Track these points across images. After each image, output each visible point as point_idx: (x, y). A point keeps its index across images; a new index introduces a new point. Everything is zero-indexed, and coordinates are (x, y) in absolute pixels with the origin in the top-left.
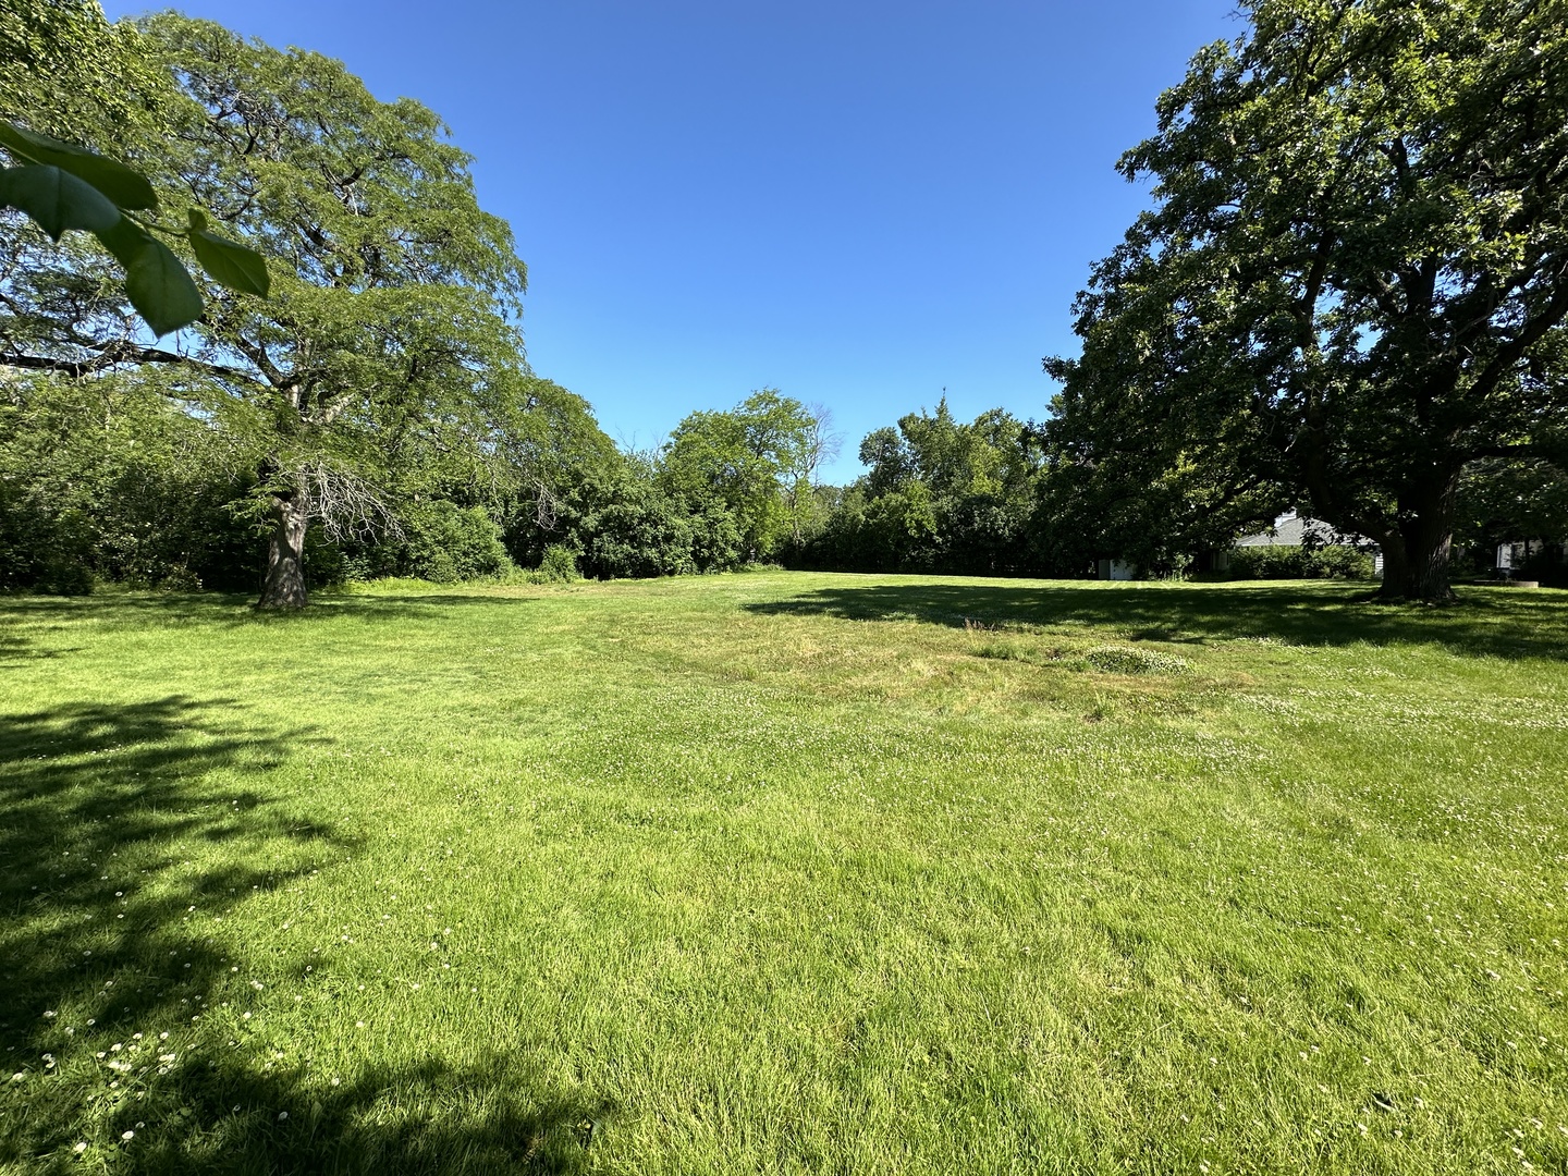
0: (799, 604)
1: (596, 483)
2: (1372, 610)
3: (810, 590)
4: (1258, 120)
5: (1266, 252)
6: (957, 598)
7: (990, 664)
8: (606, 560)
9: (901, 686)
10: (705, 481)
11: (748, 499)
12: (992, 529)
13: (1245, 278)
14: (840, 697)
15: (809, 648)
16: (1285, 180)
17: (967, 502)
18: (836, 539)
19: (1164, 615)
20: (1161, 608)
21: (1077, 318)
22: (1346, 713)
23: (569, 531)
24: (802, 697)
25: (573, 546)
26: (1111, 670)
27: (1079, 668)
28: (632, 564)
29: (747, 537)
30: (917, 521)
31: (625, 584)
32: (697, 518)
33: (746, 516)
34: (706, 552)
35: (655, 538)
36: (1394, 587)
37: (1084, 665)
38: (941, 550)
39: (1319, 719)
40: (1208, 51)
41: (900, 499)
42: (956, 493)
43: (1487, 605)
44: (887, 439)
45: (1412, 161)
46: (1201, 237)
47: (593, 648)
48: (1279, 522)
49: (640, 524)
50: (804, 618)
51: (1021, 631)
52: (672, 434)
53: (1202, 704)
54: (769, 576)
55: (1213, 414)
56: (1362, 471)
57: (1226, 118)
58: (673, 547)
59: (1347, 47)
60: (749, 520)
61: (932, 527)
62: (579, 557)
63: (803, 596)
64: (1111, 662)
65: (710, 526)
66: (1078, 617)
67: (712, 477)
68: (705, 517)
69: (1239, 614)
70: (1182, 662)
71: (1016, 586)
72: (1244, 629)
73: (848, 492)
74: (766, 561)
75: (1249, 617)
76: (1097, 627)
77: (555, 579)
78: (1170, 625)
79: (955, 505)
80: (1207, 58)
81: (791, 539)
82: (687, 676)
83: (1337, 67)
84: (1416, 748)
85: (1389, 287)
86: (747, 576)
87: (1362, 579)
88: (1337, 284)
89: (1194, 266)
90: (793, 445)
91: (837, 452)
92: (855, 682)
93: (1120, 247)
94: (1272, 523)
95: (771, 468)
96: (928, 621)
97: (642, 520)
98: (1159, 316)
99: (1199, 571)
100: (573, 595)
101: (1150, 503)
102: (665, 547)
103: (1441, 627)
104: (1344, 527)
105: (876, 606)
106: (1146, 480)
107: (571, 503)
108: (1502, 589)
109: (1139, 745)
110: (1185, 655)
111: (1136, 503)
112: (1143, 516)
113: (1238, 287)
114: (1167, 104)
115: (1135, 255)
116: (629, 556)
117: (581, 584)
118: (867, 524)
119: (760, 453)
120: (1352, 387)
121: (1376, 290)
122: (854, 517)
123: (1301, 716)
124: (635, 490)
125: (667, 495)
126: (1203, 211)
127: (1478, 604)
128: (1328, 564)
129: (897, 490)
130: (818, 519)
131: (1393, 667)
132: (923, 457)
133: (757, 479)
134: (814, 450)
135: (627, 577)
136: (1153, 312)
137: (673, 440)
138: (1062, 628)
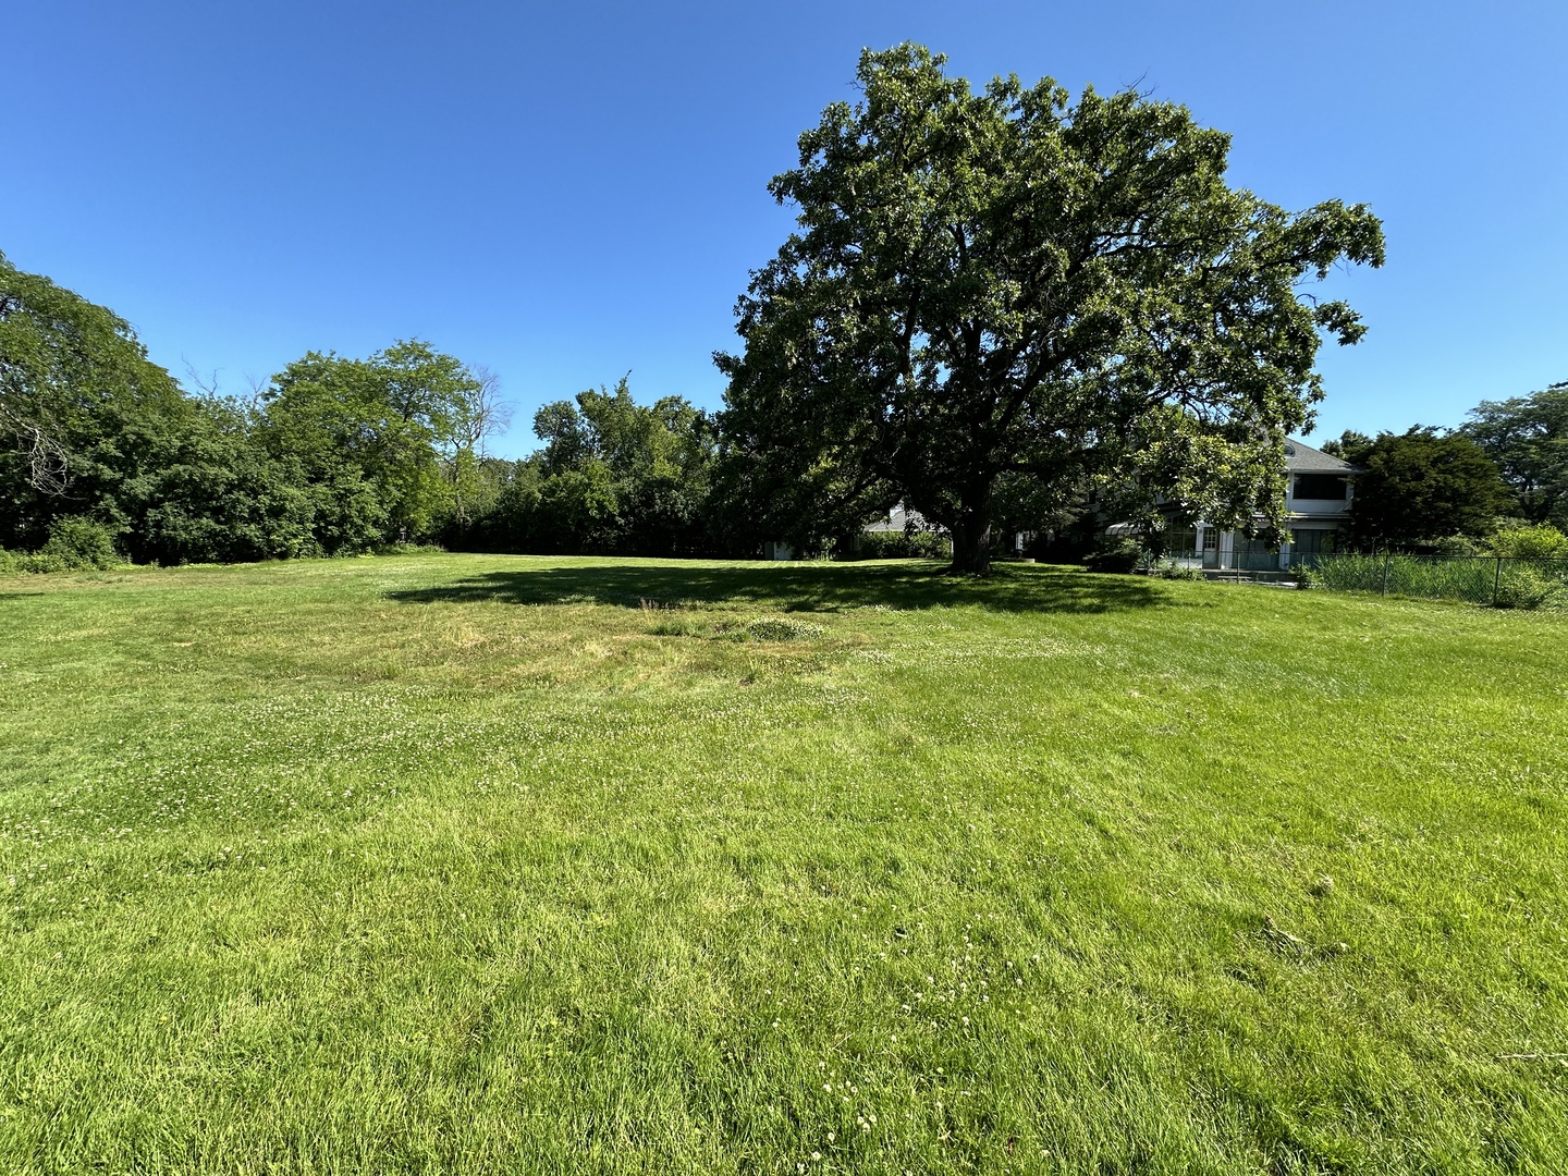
0: (462, 589)
1: (149, 434)
2: (947, 580)
3: (476, 573)
4: (871, 180)
5: (878, 291)
6: (638, 579)
7: (663, 641)
8: (172, 539)
9: (569, 670)
10: (330, 443)
11: (393, 468)
12: (673, 512)
13: (866, 309)
14: (503, 687)
15: (470, 637)
16: (889, 235)
17: (648, 484)
18: (508, 518)
19: (811, 589)
20: (811, 583)
21: (739, 319)
22: (923, 659)
23: (101, 498)
24: (458, 691)
25: (110, 520)
26: (767, 639)
27: (741, 639)
28: (219, 544)
29: (394, 513)
30: (598, 502)
31: (207, 571)
32: (320, 487)
33: (392, 488)
34: (335, 530)
35: (254, 511)
36: (961, 565)
37: (745, 636)
38: (624, 531)
39: (905, 664)
40: (835, 109)
41: (580, 477)
42: (638, 476)
43: (1008, 576)
44: (562, 413)
45: (968, 244)
46: (835, 268)
47: (146, 656)
48: (892, 512)
49: (228, 492)
50: (467, 605)
51: (694, 608)
52: (275, 379)
53: (831, 661)
54: (425, 559)
55: (843, 420)
56: (941, 476)
57: (848, 172)
58: (284, 523)
59: (927, 142)
60: (395, 492)
61: (613, 508)
62: (122, 535)
63: (467, 581)
64: (767, 632)
65: (341, 498)
66: (745, 594)
67: (342, 440)
68: (332, 487)
69: (864, 586)
70: (820, 628)
71: (695, 566)
72: (867, 599)
73: (522, 468)
74: (421, 541)
75: (871, 589)
76: (759, 601)
77: (75, 565)
78: (815, 598)
79: (636, 487)
80: (835, 114)
81: (453, 517)
82: (300, 682)
83: (922, 155)
84: (959, 679)
85: (956, 336)
86: (395, 558)
87: (944, 558)
88: (925, 329)
89: (829, 291)
90: (452, 410)
91: (506, 423)
92: (521, 670)
93: (773, 262)
94: (887, 513)
95: (425, 434)
96: (606, 602)
97: (231, 487)
98: (803, 330)
99: (842, 553)
100: (111, 588)
101: (799, 493)
102: (270, 522)
103: (983, 592)
104: (931, 517)
105: (552, 589)
106: (797, 472)
107: (102, 458)
108: (1017, 564)
109: (780, 700)
110: (824, 623)
111: (789, 492)
112: (796, 503)
113: (859, 316)
114: (806, 143)
115: (785, 271)
116: (212, 534)
117: (127, 572)
118: (543, 502)
119: (408, 415)
120: (934, 411)
121: (948, 338)
122: (529, 495)
123: (894, 663)
124: (217, 447)
125: (273, 456)
126: (837, 246)
127: (1004, 575)
128: (924, 546)
129: (576, 468)
130: (487, 495)
131: (954, 622)
132: (604, 436)
133: (405, 446)
134: (479, 418)
135: (211, 561)
136: (798, 326)
137: (277, 387)
138: (730, 604)
